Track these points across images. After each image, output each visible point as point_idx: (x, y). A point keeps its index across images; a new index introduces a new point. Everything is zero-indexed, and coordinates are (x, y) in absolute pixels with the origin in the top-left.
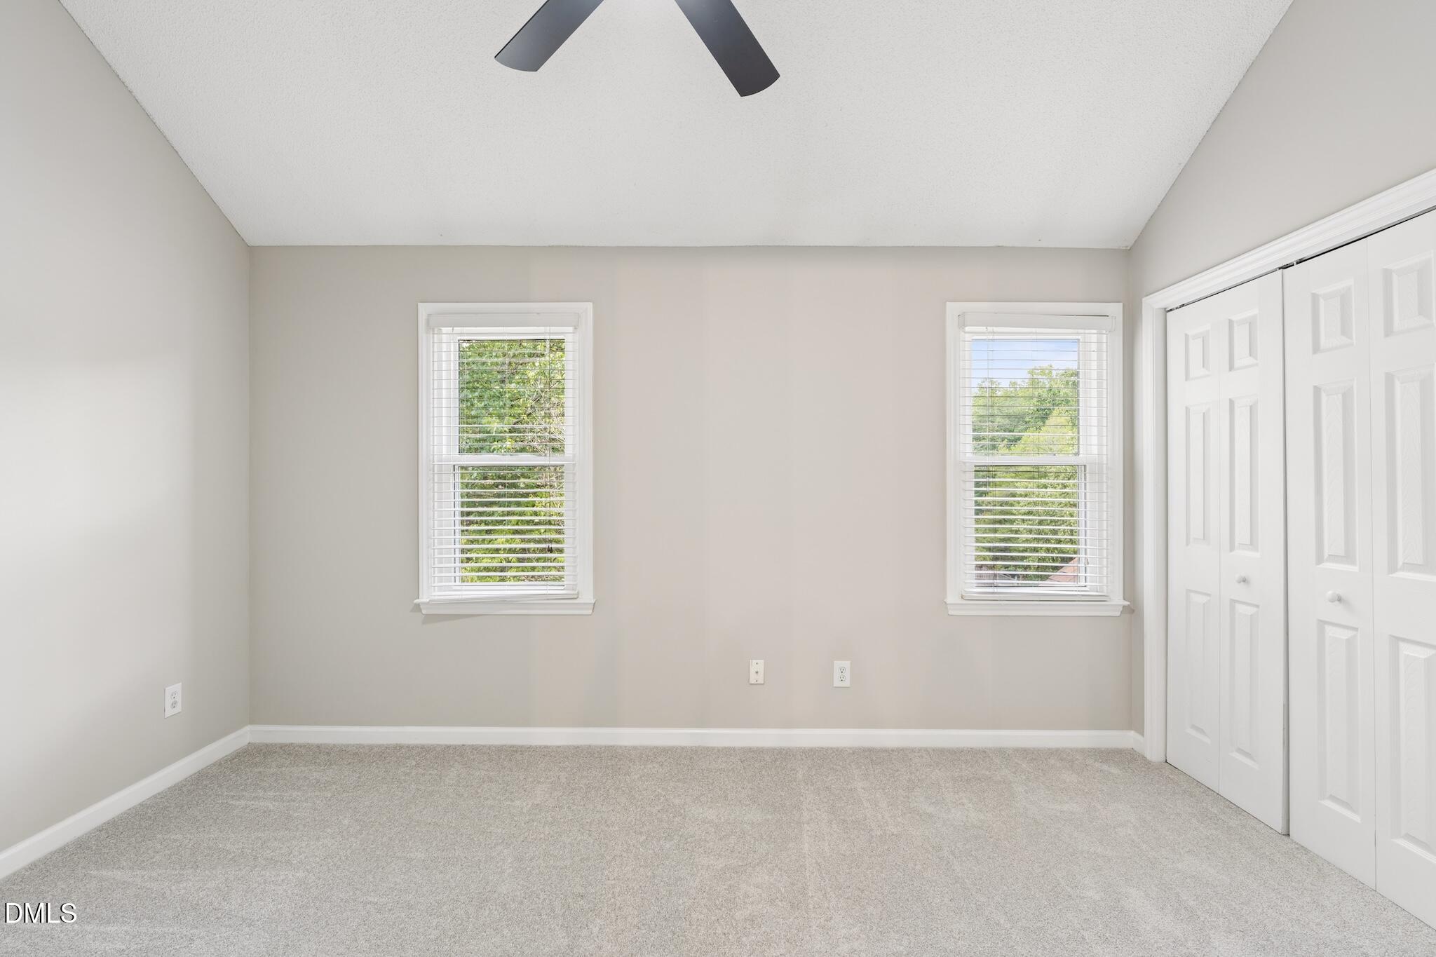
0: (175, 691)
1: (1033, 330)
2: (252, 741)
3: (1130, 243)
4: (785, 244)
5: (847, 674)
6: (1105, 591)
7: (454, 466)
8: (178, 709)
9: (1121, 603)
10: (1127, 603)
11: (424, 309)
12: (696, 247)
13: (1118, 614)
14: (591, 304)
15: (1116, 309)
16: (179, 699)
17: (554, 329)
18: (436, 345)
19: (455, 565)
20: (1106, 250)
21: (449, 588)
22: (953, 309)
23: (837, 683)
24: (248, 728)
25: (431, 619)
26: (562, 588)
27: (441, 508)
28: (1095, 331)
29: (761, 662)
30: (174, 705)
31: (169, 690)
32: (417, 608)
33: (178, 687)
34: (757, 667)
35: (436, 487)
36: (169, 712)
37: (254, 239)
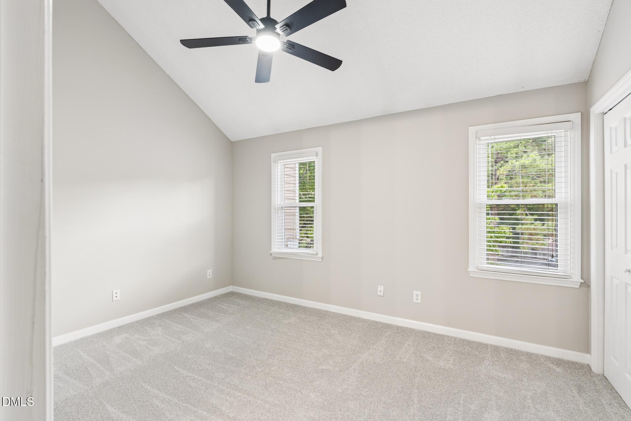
0: (210, 271)
1: (519, 135)
2: (232, 291)
3: (586, 78)
4: (392, 113)
5: (419, 297)
6: (569, 273)
7: (282, 207)
8: (211, 277)
9: (579, 281)
10: (582, 281)
11: (273, 155)
12: (358, 120)
13: (578, 287)
14: (321, 147)
15: (576, 117)
16: (211, 274)
17: (309, 158)
18: (276, 167)
19: (282, 241)
20: (567, 85)
21: (280, 248)
22: (472, 130)
23: (415, 301)
24: (231, 286)
25: (275, 258)
26: (313, 251)
27: (278, 221)
28: (563, 130)
29: (382, 287)
30: (210, 275)
31: (208, 271)
32: (271, 254)
33: (211, 270)
34: (381, 288)
35: (276, 214)
36: (208, 277)
37: (232, 140)
